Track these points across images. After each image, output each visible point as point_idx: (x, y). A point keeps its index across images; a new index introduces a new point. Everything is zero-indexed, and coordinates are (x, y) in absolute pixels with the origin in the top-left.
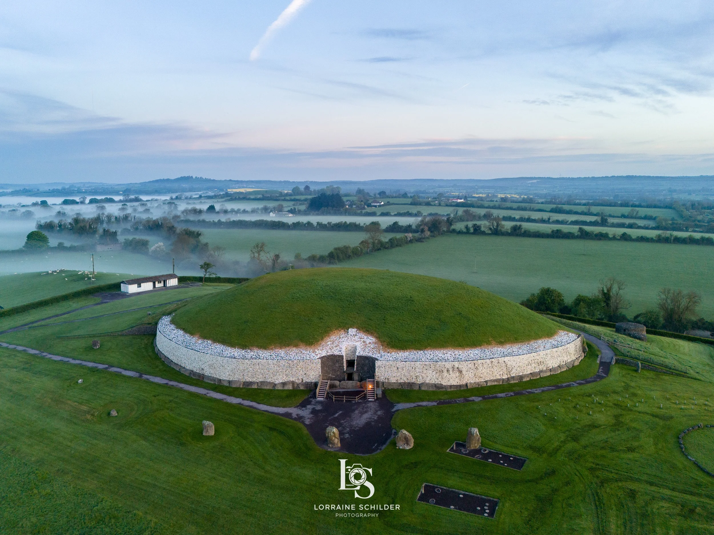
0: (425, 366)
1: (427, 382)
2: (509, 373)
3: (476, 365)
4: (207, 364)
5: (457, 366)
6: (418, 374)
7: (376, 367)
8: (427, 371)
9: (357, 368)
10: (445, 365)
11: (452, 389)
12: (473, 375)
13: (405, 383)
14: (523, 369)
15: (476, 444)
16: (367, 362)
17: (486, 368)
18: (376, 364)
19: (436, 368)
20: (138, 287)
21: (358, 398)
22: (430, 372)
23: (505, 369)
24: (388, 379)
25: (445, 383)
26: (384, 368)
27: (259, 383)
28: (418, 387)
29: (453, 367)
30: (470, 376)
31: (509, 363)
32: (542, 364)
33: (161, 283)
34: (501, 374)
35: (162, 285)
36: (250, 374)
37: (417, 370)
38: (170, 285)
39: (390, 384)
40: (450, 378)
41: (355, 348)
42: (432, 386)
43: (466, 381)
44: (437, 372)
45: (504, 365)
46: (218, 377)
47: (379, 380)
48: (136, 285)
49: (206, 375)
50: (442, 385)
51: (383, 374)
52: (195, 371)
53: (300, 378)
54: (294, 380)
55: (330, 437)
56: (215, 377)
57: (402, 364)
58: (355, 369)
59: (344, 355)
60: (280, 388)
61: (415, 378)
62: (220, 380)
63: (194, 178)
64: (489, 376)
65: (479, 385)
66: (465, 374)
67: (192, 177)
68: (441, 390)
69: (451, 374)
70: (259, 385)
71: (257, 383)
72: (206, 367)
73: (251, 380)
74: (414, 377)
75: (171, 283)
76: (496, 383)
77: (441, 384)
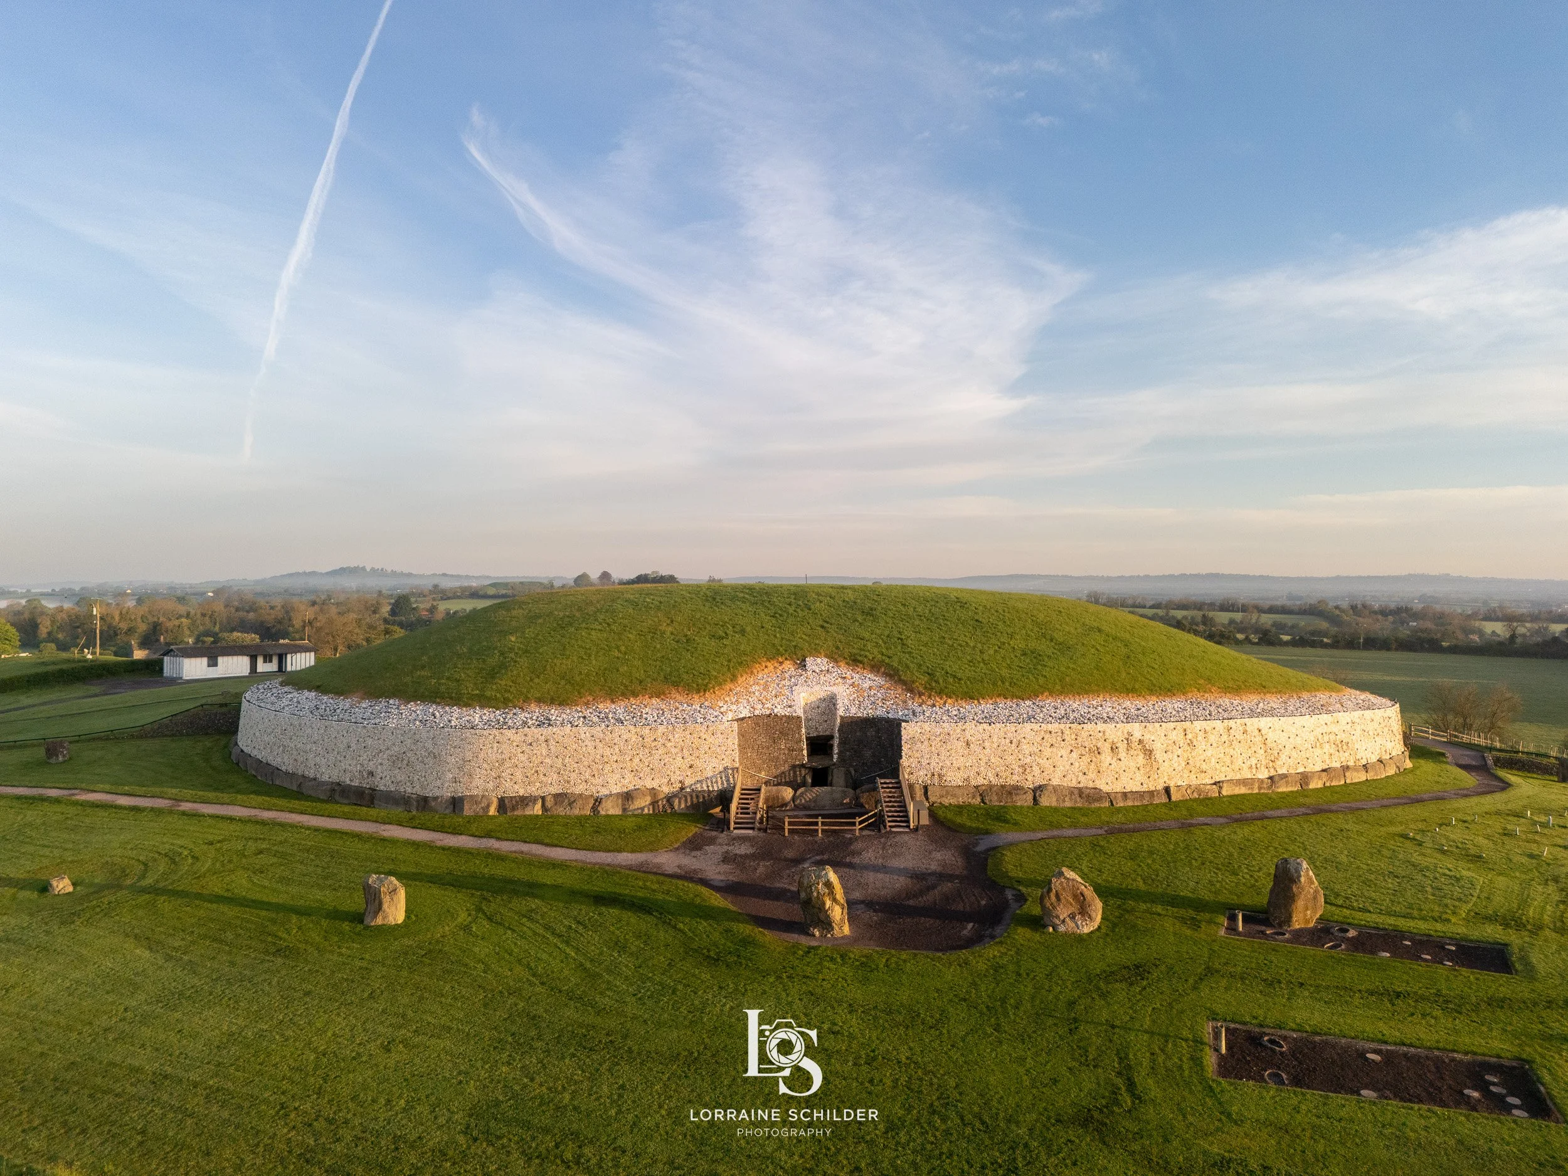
0: (1047, 736)
1: (1055, 782)
2: (1271, 764)
3: (1190, 736)
4: (385, 756)
5: (1137, 735)
6: (1028, 760)
7: (903, 742)
8: (1054, 750)
9: (840, 754)
10: (1104, 732)
11: (1130, 803)
12: (1183, 764)
13: (991, 787)
14: (1304, 756)
15: (1307, 909)
16: (871, 732)
17: (1215, 745)
18: (903, 732)
19: (1080, 739)
20: (209, 666)
21: (861, 823)
22: (1064, 752)
23: (1262, 752)
24: (939, 775)
25: (1106, 785)
26: (926, 743)
27: (548, 798)
28: (1030, 797)
29: (1127, 739)
30: (1176, 765)
31: (1271, 736)
32: (1345, 747)
33: (271, 661)
34: (1254, 766)
35: (273, 667)
36: (519, 775)
37: (1026, 748)
38: (294, 669)
39: (947, 790)
40: (1121, 771)
41: (831, 701)
42: (1072, 793)
43: (1166, 779)
44: (1084, 753)
45: (1259, 739)
46: (418, 790)
47: (913, 779)
48: (205, 660)
49: (382, 788)
50: (1101, 790)
51: (924, 762)
52: (348, 782)
53: (676, 778)
54: (655, 785)
55: (818, 897)
56: (409, 790)
57: (981, 731)
58: (835, 757)
59: (802, 715)
60: (611, 809)
61: (1021, 770)
62: (426, 798)
63: (368, 570)
64: (1223, 769)
65: (1200, 791)
66: (1161, 761)
67: (364, 569)
68: (1097, 805)
69: (1122, 759)
70: (549, 804)
71: (543, 798)
72: (381, 764)
73: (522, 792)
74: (1017, 770)
75: (303, 661)
76: (1243, 790)
77: (1096, 788)
